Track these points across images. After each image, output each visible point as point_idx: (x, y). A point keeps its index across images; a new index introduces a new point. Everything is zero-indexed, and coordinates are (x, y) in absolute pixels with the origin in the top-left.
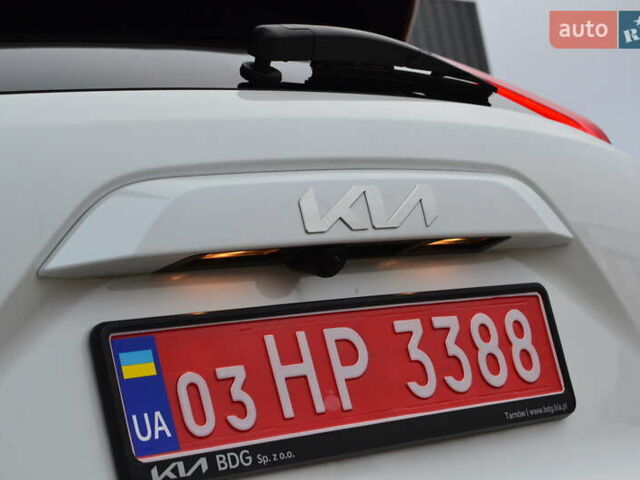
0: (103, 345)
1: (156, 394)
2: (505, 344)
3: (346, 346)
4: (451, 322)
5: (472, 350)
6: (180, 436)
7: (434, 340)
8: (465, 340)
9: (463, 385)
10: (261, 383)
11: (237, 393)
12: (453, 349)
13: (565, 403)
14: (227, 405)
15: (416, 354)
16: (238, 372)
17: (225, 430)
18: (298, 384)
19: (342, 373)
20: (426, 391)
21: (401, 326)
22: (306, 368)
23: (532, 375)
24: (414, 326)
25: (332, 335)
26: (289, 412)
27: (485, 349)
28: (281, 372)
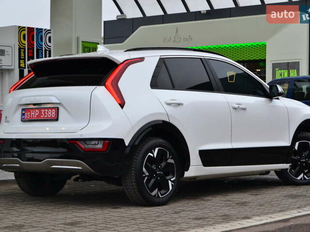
4: (47, 111)
10: (30, 115)
12: (46, 113)
13: (57, 120)
14: (28, 116)
15: (43, 113)
16: (29, 113)
19: (36, 114)
20: (43, 117)
22: (34, 114)
23: (53, 116)
24: (43, 111)
25: (36, 111)
27: (49, 113)
28: (32, 114)
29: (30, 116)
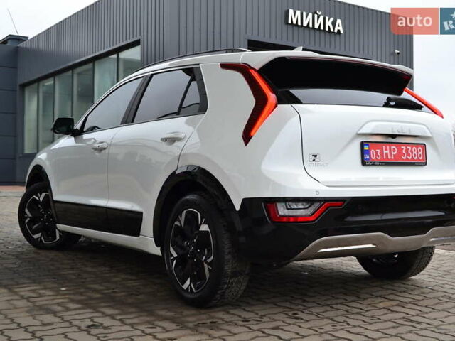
0: (362, 144)
1: (368, 152)
2: (417, 152)
3: (394, 149)
4: (410, 148)
5: (412, 153)
6: (370, 159)
7: (407, 150)
8: (411, 151)
9: (410, 158)
11: (378, 154)
12: (409, 152)
13: (425, 164)
14: (377, 155)
15: (404, 152)
16: (379, 151)
17: (376, 159)
18: (387, 154)
19: (393, 153)
20: (404, 158)
21: (403, 147)
22: (388, 152)
23: (421, 158)
25: (393, 147)
26: (385, 157)
27: (414, 153)
28: (385, 152)
29: (382, 155)
